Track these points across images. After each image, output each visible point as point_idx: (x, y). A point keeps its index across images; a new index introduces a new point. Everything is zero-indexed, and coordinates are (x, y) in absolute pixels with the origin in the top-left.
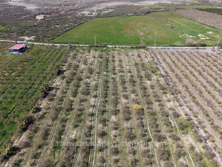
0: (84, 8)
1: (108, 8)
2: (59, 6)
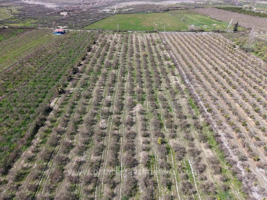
0: (104, 6)
1: (128, 7)
2: (78, 4)
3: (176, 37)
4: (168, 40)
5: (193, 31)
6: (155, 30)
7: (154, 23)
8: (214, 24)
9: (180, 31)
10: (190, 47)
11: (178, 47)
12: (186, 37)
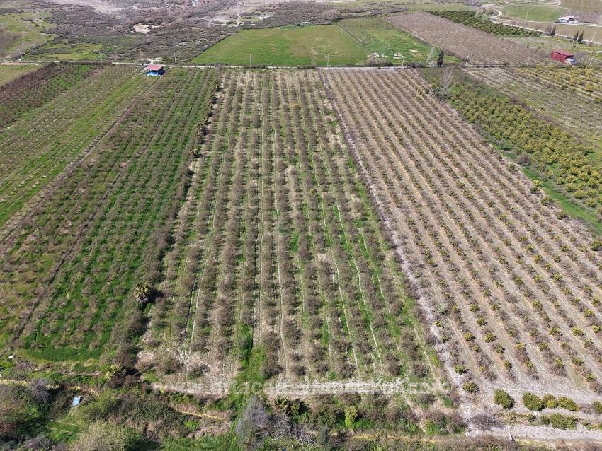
1: (263, 10)
3: (345, 77)
4: (332, 83)
5: (374, 65)
6: (313, 64)
7: (312, 48)
8: (414, 51)
9: (353, 66)
10: (364, 95)
11: (346, 93)
12: (360, 75)
